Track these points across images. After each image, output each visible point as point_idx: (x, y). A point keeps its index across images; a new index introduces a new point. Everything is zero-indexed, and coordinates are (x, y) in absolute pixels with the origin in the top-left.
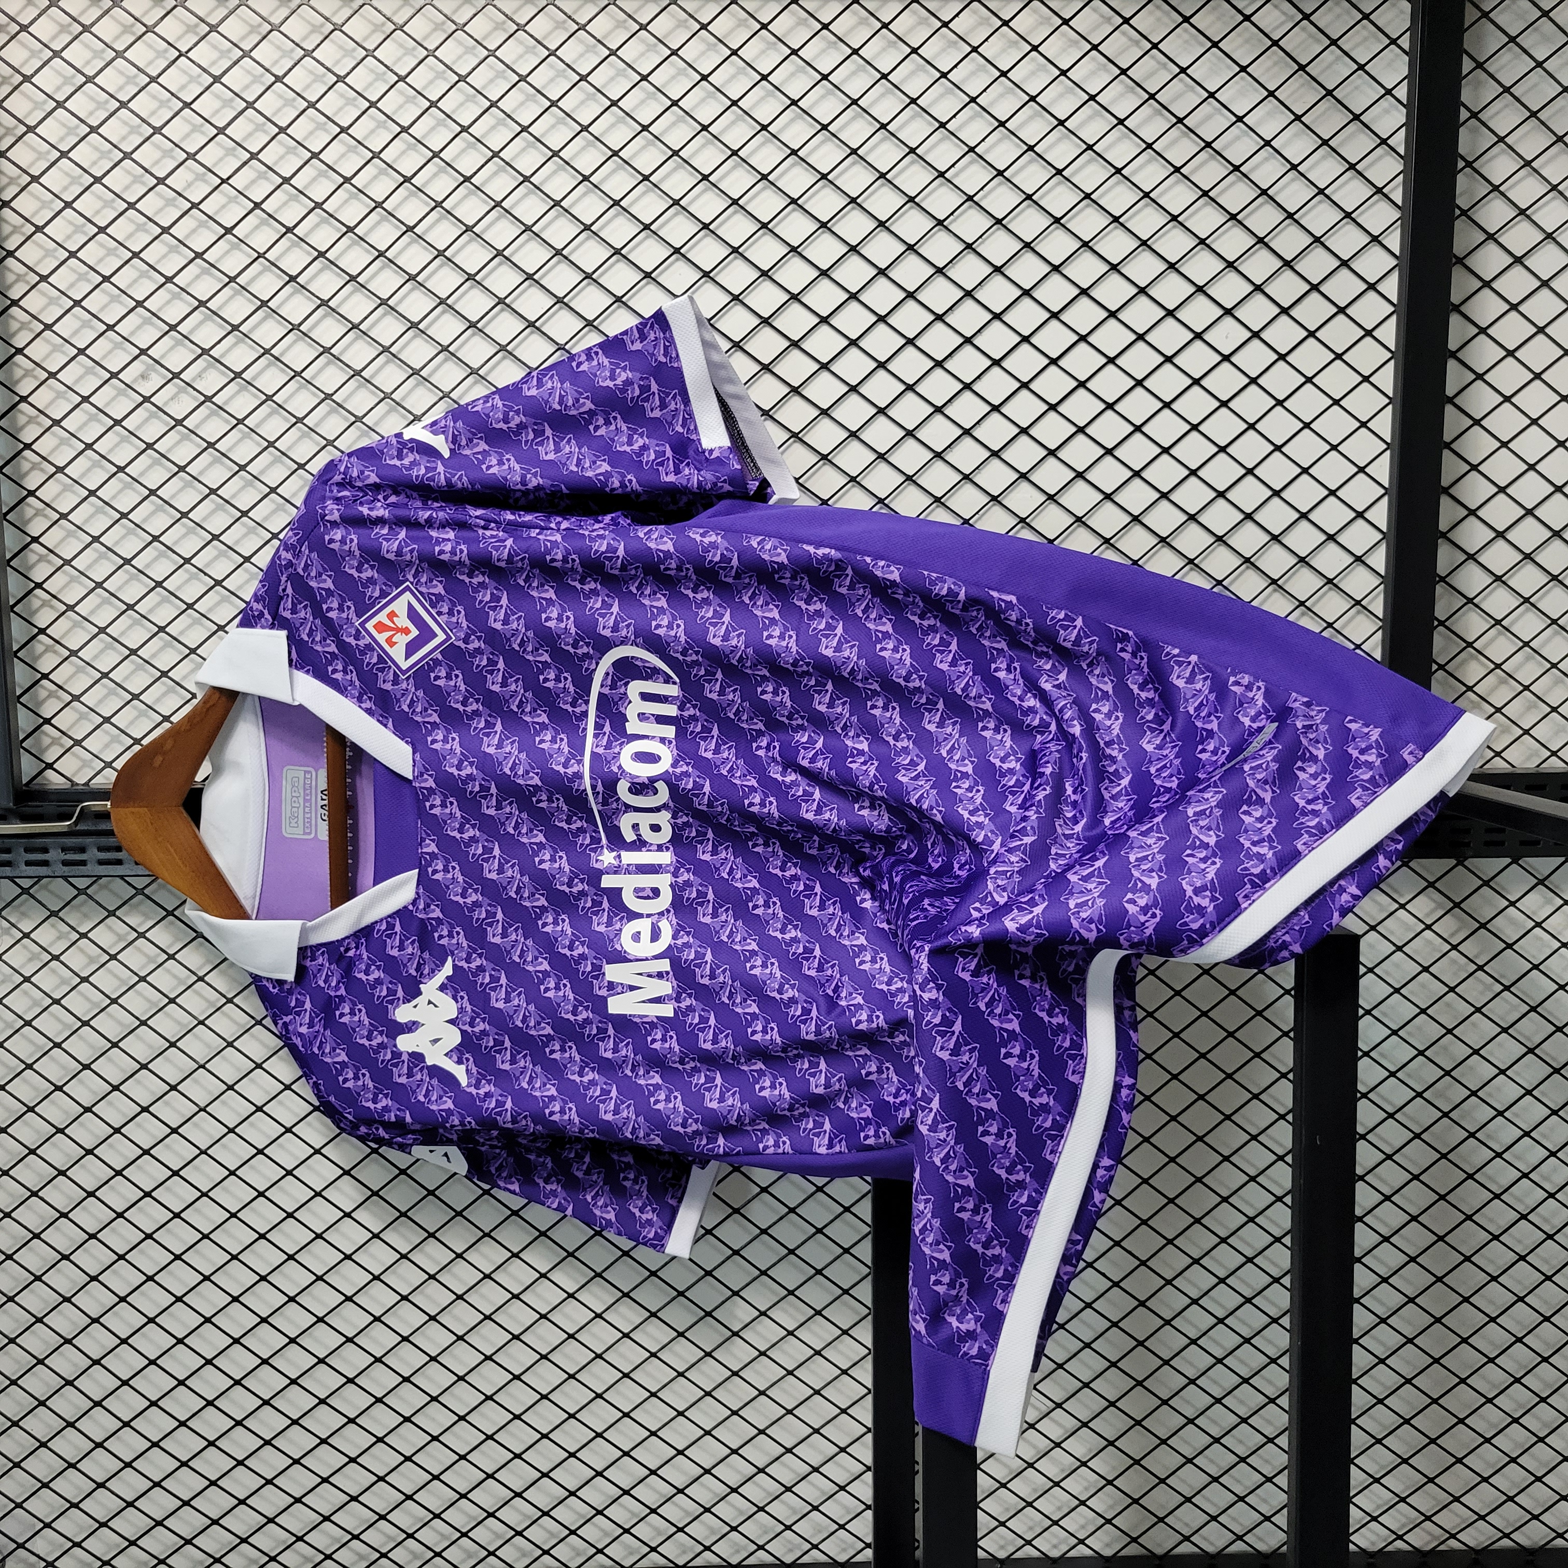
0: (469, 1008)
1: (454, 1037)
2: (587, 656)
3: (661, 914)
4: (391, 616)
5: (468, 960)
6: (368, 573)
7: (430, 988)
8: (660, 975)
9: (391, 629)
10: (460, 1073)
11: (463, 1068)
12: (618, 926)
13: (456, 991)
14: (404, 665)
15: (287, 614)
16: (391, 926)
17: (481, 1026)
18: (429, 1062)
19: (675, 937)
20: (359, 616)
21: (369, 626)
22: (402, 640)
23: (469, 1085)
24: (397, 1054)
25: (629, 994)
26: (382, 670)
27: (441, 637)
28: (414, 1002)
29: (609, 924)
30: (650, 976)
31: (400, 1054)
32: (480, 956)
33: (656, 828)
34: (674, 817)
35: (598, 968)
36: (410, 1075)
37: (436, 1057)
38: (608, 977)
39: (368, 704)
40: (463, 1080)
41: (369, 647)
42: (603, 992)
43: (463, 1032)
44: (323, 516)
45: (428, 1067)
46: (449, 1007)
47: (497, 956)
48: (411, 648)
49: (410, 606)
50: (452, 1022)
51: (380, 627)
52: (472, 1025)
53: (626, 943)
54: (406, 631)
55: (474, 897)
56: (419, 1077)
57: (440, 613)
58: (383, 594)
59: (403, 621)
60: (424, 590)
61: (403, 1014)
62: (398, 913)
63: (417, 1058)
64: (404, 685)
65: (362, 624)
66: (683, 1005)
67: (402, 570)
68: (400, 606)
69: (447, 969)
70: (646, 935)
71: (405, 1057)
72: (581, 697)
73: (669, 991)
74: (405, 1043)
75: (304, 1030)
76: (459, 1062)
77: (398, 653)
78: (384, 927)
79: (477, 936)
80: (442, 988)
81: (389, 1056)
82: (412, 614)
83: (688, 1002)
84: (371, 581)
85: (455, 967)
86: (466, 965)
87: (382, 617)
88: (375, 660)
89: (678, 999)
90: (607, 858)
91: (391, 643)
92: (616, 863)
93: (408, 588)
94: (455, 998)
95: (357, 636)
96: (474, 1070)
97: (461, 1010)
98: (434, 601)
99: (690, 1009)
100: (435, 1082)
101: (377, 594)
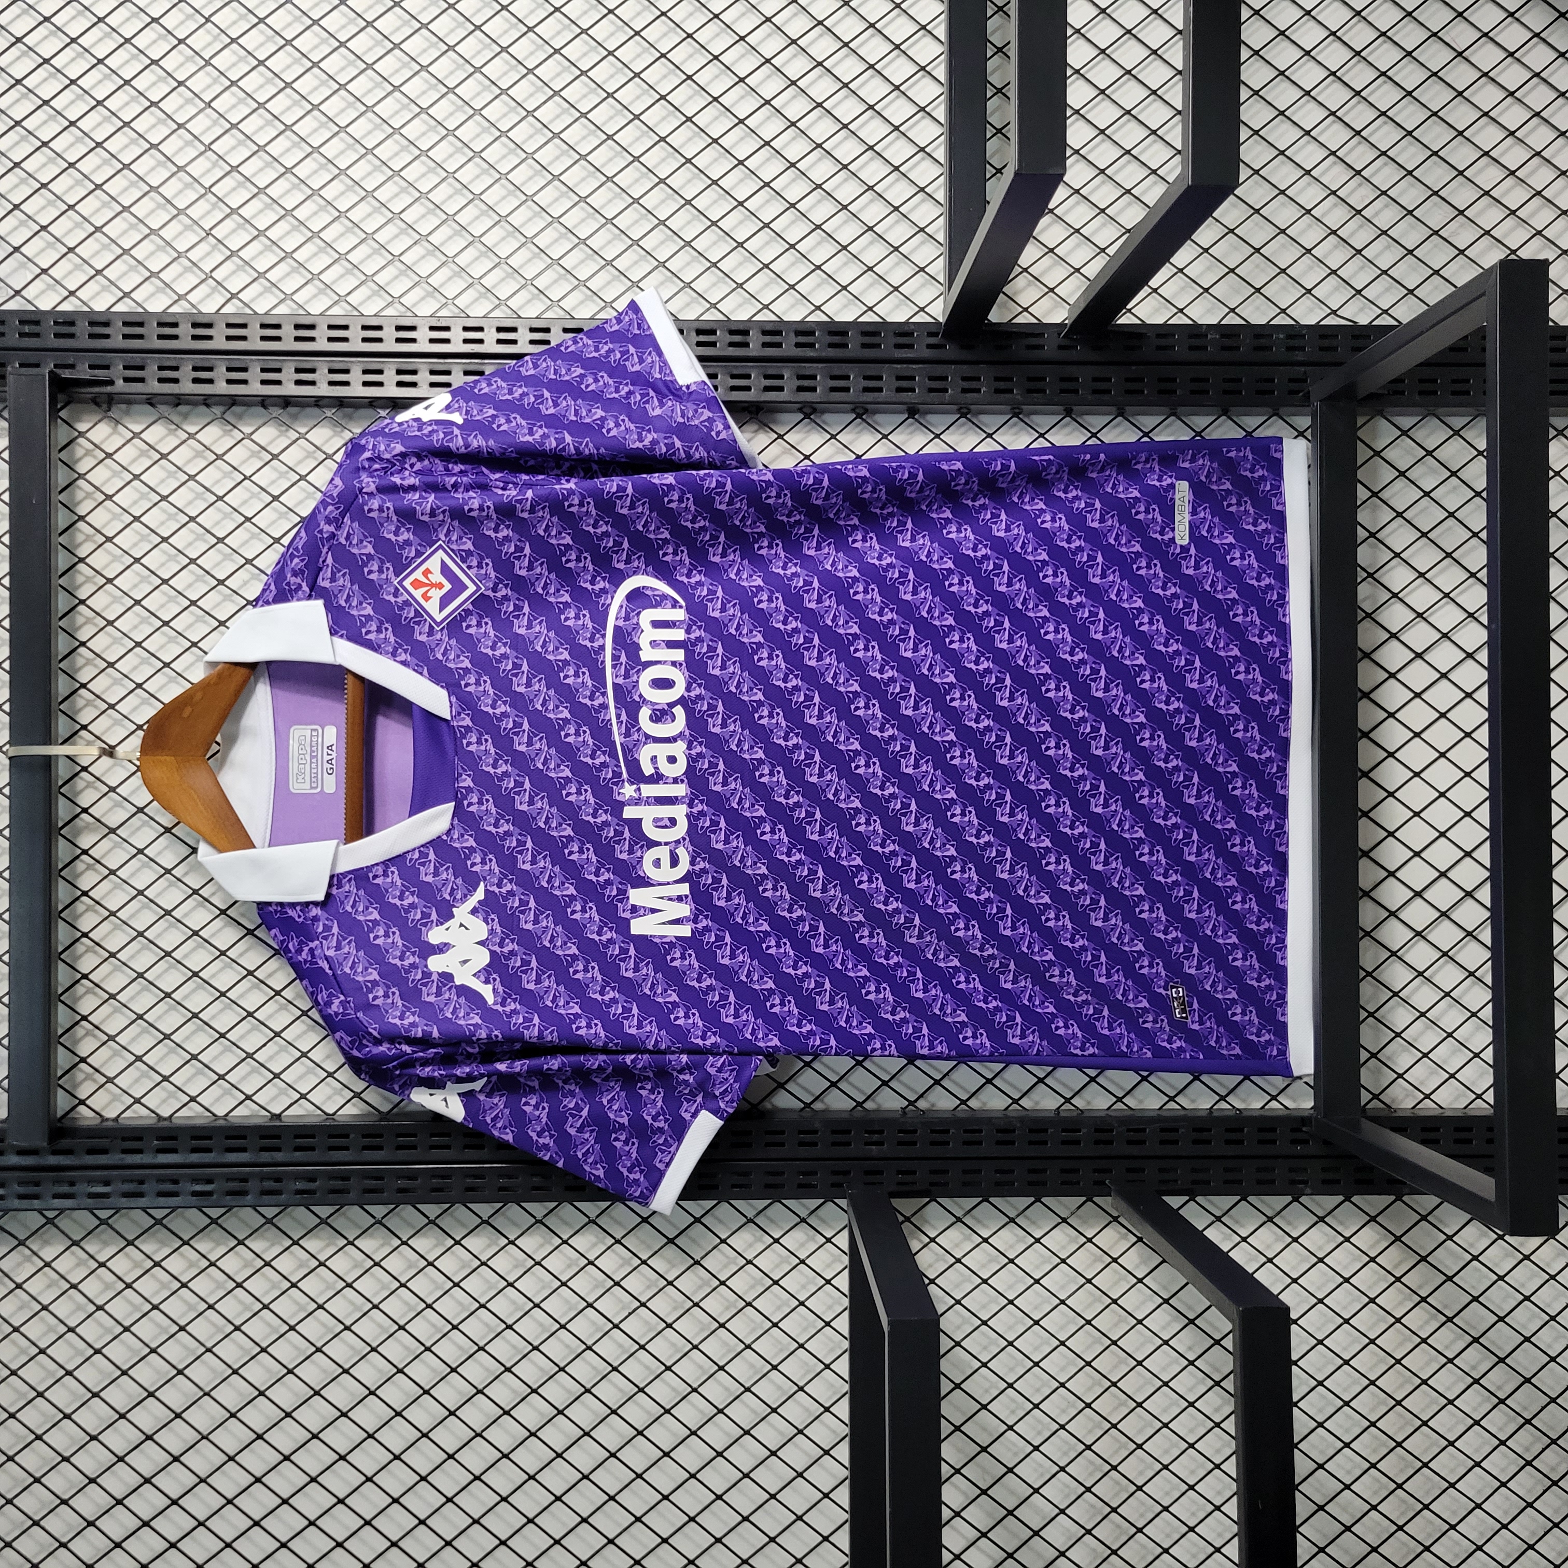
0: (499, 930)
1: (483, 958)
2: (604, 591)
3: (677, 842)
4: (427, 573)
5: (499, 885)
6: (405, 536)
7: (462, 912)
8: (680, 899)
9: (426, 585)
10: (487, 992)
11: (490, 987)
12: (639, 854)
13: (487, 914)
14: (438, 618)
15: (326, 584)
16: (424, 855)
17: (510, 947)
18: (458, 982)
19: (693, 863)
20: (397, 575)
21: (407, 583)
22: (436, 595)
23: (495, 1003)
24: (427, 974)
25: (651, 916)
26: (418, 623)
27: (472, 588)
28: (446, 925)
29: (631, 851)
30: (670, 899)
31: (431, 974)
32: (511, 881)
33: (672, 760)
34: (689, 747)
35: (623, 893)
36: (439, 994)
37: (464, 977)
38: (632, 901)
39: (403, 657)
40: (490, 999)
41: (407, 603)
42: (627, 915)
43: (492, 953)
44: (361, 490)
45: (457, 987)
46: (480, 929)
47: (526, 881)
48: (444, 602)
49: (443, 563)
50: (482, 943)
51: (417, 584)
52: (501, 945)
53: (648, 868)
54: (440, 586)
55: (506, 827)
56: (447, 996)
57: (469, 567)
58: (419, 554)
59: (437, 576)
60: (454, 547)
61: (435, 936)
62: (431, 842)
63: (447, 977)
64: (438, 636)
65: (400, 583)
66: (700, 926)
67: (435, 530)
68: (434, 564)
69: (480, 894)
70: (666, 861)
71: (435, 977)
72: (598, 631)
73: (687, 913)
74: (436, 964)
75: (331, 953)
76: (487, 982)
77: (432, 607)
78: (416, 855)
79: (508, 863)
80: (474, 912)
81: (419, 976)
82: (445, 570)
83: (704, 923)
84: (407, 543)
85: (487, 891)
86: (497, 890)
87: (418, 575)
88: (412, 614)
89: (695, 921)
90: (628, 791)
91: (426, 597)
92: (635, 795)
93: (440, 547)
94: (486, 921)
95: (396, 594)
96: (501, 989)
97: (492, 932)
98: (465, 556)
99: (707, 929)
100: (462, 1000)
101: (413, 554)
